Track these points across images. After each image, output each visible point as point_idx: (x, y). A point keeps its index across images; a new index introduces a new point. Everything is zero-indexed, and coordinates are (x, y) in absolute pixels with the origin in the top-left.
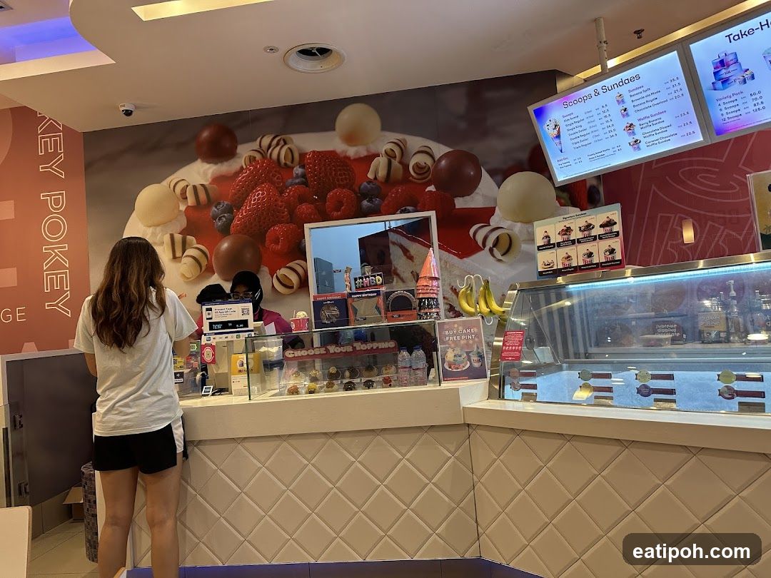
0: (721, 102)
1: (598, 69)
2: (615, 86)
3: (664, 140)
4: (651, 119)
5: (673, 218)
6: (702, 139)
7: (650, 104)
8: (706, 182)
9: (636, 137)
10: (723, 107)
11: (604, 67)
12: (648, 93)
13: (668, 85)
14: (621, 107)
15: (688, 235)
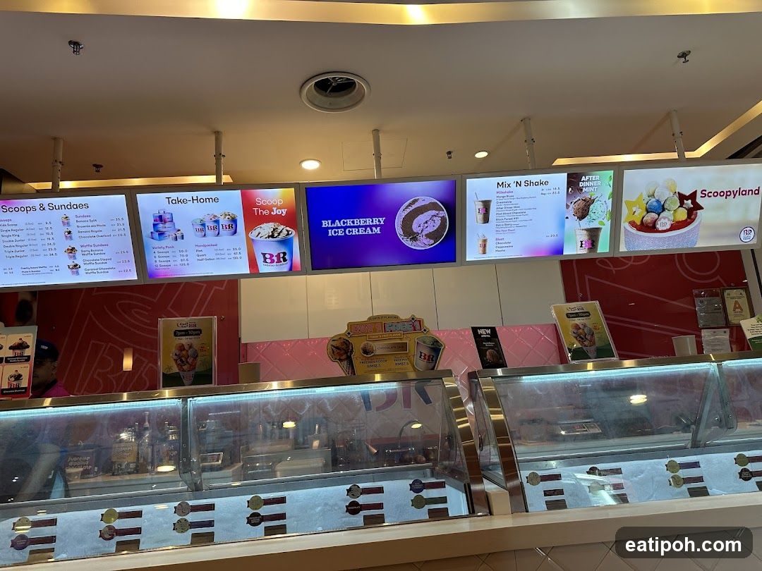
0: (156, 250)
1: (48, 185)
2: (63, 207)
3: (103, 271)
4: (93, 248)
5: (104, 347)
6: (136, 278)
7: (95, 234)
8: (139, 317)
9: (76, 262)
10: (157, 255)
11: (56, 185)
12: (95, 223)
13: (114, 222)
14: (65, 229)
15: (128, 363)
